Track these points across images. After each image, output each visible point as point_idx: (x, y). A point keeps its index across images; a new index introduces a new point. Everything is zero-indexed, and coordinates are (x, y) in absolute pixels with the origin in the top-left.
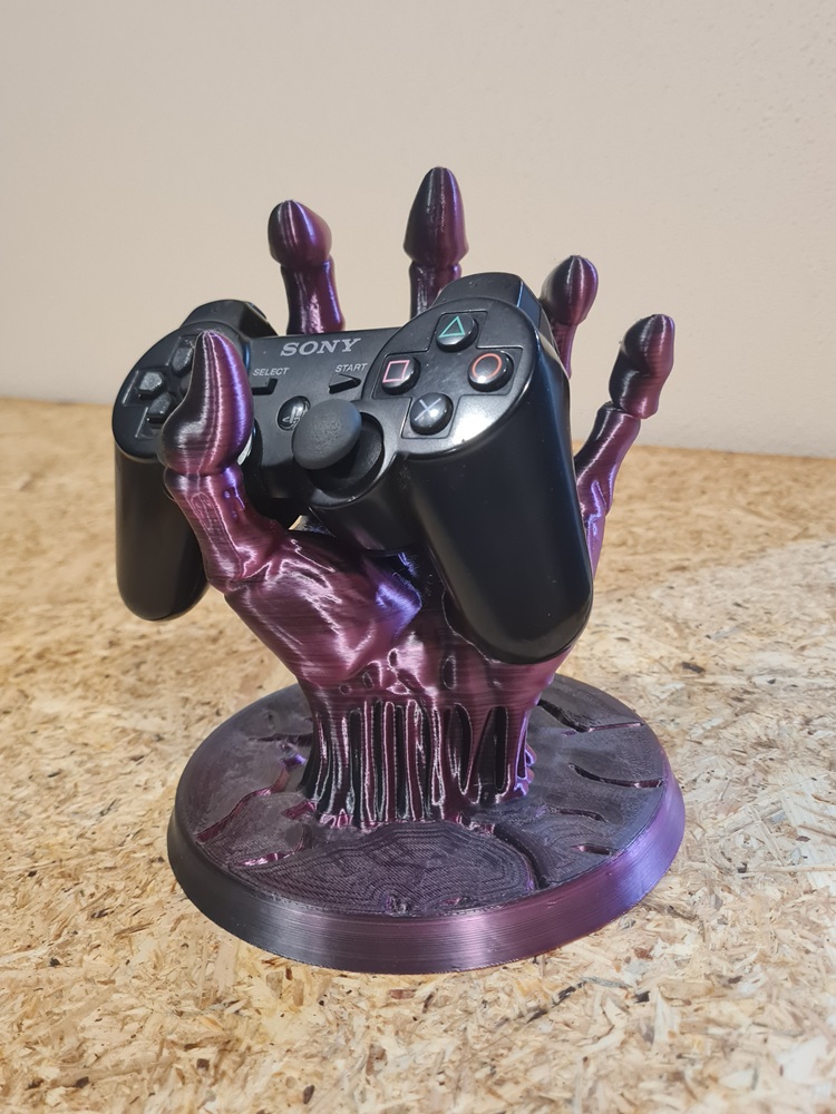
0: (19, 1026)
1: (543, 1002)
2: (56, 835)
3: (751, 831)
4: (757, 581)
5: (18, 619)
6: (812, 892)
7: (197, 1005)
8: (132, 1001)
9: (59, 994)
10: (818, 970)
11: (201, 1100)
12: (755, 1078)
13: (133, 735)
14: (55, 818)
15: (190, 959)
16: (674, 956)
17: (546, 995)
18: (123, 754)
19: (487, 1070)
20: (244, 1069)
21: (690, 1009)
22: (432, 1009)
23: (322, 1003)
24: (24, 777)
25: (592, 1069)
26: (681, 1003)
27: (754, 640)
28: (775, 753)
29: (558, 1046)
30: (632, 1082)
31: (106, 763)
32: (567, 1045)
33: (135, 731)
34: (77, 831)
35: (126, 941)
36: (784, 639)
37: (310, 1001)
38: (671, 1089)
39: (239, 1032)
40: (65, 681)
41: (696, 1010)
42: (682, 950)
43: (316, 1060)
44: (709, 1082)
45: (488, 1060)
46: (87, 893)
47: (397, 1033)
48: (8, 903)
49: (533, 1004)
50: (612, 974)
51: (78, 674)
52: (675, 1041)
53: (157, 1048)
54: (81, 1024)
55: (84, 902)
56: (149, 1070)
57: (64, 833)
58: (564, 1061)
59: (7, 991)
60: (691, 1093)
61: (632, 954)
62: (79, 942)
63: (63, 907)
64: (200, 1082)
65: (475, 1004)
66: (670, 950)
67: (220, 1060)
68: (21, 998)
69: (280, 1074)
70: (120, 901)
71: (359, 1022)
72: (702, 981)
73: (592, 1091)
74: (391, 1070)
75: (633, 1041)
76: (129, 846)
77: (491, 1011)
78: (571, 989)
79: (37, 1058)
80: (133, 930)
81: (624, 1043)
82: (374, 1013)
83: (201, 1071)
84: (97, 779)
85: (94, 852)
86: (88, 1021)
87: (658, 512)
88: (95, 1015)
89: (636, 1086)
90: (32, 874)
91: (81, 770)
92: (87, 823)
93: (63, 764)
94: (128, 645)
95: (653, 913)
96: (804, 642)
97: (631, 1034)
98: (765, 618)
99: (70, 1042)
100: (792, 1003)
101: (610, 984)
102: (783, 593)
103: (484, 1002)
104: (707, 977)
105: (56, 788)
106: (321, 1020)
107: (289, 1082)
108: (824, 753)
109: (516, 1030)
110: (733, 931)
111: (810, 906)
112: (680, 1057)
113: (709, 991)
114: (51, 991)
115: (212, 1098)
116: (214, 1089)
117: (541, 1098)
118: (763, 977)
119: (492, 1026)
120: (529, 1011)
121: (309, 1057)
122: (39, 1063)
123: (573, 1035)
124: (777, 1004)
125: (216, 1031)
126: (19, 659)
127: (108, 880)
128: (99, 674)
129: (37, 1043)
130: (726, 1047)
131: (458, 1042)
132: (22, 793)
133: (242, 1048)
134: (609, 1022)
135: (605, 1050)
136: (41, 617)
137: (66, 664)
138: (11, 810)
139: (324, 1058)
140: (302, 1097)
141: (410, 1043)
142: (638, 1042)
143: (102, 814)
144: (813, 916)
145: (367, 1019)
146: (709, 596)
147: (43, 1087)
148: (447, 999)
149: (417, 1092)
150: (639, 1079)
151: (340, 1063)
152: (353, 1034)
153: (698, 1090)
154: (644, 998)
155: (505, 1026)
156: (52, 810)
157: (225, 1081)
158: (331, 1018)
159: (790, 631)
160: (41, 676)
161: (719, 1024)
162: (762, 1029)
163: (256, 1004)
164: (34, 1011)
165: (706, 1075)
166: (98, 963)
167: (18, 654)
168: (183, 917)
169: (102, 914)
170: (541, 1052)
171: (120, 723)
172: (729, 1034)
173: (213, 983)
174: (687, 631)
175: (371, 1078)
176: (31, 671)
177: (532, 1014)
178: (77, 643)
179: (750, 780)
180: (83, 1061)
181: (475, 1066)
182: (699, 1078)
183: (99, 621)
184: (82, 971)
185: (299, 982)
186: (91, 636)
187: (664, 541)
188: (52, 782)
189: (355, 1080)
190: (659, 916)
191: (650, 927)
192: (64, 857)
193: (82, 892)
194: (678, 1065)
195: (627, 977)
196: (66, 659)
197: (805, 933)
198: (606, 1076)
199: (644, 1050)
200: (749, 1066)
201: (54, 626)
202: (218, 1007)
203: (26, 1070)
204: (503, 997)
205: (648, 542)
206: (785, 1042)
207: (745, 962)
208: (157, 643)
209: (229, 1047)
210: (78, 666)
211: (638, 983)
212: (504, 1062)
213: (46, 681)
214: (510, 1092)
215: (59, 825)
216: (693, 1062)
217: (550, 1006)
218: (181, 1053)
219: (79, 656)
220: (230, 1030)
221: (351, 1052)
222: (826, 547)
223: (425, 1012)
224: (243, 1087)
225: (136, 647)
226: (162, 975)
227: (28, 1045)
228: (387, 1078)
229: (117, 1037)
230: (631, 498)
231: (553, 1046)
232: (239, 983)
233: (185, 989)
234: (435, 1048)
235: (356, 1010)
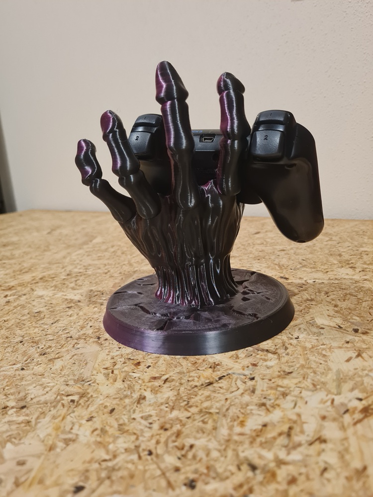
0: (4, 389)
1: (212, 380)
2: (34, 330)
3: (302, 326)
4: (311, 253)
5: (36, 269)
6: (324, 345)
7: (74, 382)
8: (50, 381)
9: (22, 379)
10: (325, 370)
11: (69, 412)
12: (295, 405)
13: (69, 301)
14: (34, 325)
15: (75, 367)
16: (266, 366)
17: (213, 378)
18: (64, 306)
19: (186, 403)
20: (89, 403)
21: (271, 382)
22: (167, 383)
23: (124, 381)
24: (26, 313)
25: (228, 402)
26: (267, 380)
27: (309, 270)
28: (313, 303)
29: (216, 395)
30: (244, 406)
31: (57, 309)
32: (219, 394)
33: (70, 299)
34: (42, 329)
35: (52, 362)
36: (320, 269)
37: (119, 381)
38: (260, 409)
39: (88, 391)
40: (49, 286)
41: (273, 382)
42: (269, 363)
43: (117, 399)
44: (276, 406)
45: (187, 399)
46: (41, 347)
47: (151, 391)
48: (10, 351)
49: (208, 381)
50: (241, 371)
51: (54, 283)
52: (264, 393)
53: (55, 396)
54: (28, 388)
55: (39, 350)
56: (51, 403)
57: (36, 330)
58: (218, 399)
59: (2, 378)
60: (268, 410)
61: (249, 365)
62: (34, 362)
63: (30, 352)
64: (70, 407)
65: (185, 381)
66: (265, 363)
67: (80, 400)
68: (7, 380)
69: (102, 404)
70: (52, 350)
71: (137, 387)
72: (277, 373)
73: (227, 410)
74: (147, 402)
75: (247, 393)
76: (60, 333)
77: (191, 383)
78: (224, 376)
79: (8, 399)
80: (55, 359)
81: (242, 393)
82: (144, 384)
83: (71, 403)
84: (53, 313)
85: (46, 335)
86: (31, 387)
87: (276, 235)
88: (34, 385)
89: (246, 408)
90: (21, 342)
91: (48, 311)
92: (46, 327)
93: (41, 309)
94: (74, 275)
95: (260, 352)
96: (328, 270)
97: (246, 391)
98: (313, 264)
99: (22, 394)
100: (313, 380)
101: (240, 374)
102: (321, 256)
103: (188, 381)
104: (279, 372)
105: (37, 316)
106: (122, 387)
107: (106, 407)
108: (333, 302)
109: (200, 389)
110: (291, 357)
111: (323, 349)
112: (265, 398)
113: (279, 376)
114: (19, 378)
115: (74, 412)
116: (75, 409)
117: (206, 412)
118: (302, 372)
119: (190, 388)
120: (206, 383)
121: (114, 398)
122: (8, 401)
123: (222, 391)
124: (307, 381)
125: (80, 391)
126: (33, 280)
127: (49, 343)
128: (61, 283)
129: (9, 394)
130: (284, 395)
131: (176, 394)
132: (24, 318)
133: (89, 396)
134: (238, 387)
135: (235, 396)
136: (44, 268)
137: (50, 281)
138: (19, 323)
139: (121, 399)
140: (109, 411)
141: (157, 394)
142: (249, 393)
143: (52, 324)
144: (324, 352)
145: (141, 386)
146: (293, 258)
147: (8, 409)
148: (173, 380)
149: (156, 410)
150: (247, 405)
151: (127, 401)
152: (134, 391)
153: (271, 409)
154: (253, 379)
155: (195, 388)
156: (34, 323)
157: (80, 407)
158: (126, 386)
159: (323, 267)
160: (40, 284)
161: (282, 387)
162: (300, 389)
163: (97, 382)
164: (11, 384)
165: (275, 404)
166: (39, 369)
167: (33, 278)
168: (75, 355)
169: (44, 354)
170: (209, 396)
171: (66, 297)
172: (286, 390)
173: (82, 375)
174: (283, 268)
175: (139, 406)
176: (37, 283)
177: (207, 384)
178: (56, 275)
179: (303, 311)
180: (25, 400)
181: (181, 401)
182: (272, 405)
183: (65, 268)
184: (32, 371)
185: (116, 375)
186: (61, 273)
187: (278, 243)
188: (36, 315)
189: (132, 406)
190: (262, 353)
191: (258, 356)
192: (34, 337)
193: (39, 347)
194: (264, 401)
195: (247, 372)
196: (50, 279)
197: (321, 358)
198: (234, 405)
199: (251, 396)
200: (293, 401)
201: (48, 270)
202: (83, 383)
203: (2, 403)
204: (196, 379)
205: (272, 243)
206: (309, 393)
207: (295, 367)
208: (85, 274)
209: (84, 395)
210: (54, 281)
211: (251, 374)
212: (193, 400)
213: (42, 286)
214: (194, 410)
215: (35, 327)
216: (270, 400)
217: (214, 382)
218: (65, 398)
219: (55, 278)
220: (86, 390)
221: (132, 397)
222: (338, 243)
223: (164, 384)
224: (87, 409)
225: (77, 276)
226: (63, 373)
227: (5, 395)
228: (145, 405)
229: (41, 392)
230: (266, 231)
231: (213, 395)
232: (93, 375)
233: (71, 377)
234: (166, 396)
235: (137, 383)
